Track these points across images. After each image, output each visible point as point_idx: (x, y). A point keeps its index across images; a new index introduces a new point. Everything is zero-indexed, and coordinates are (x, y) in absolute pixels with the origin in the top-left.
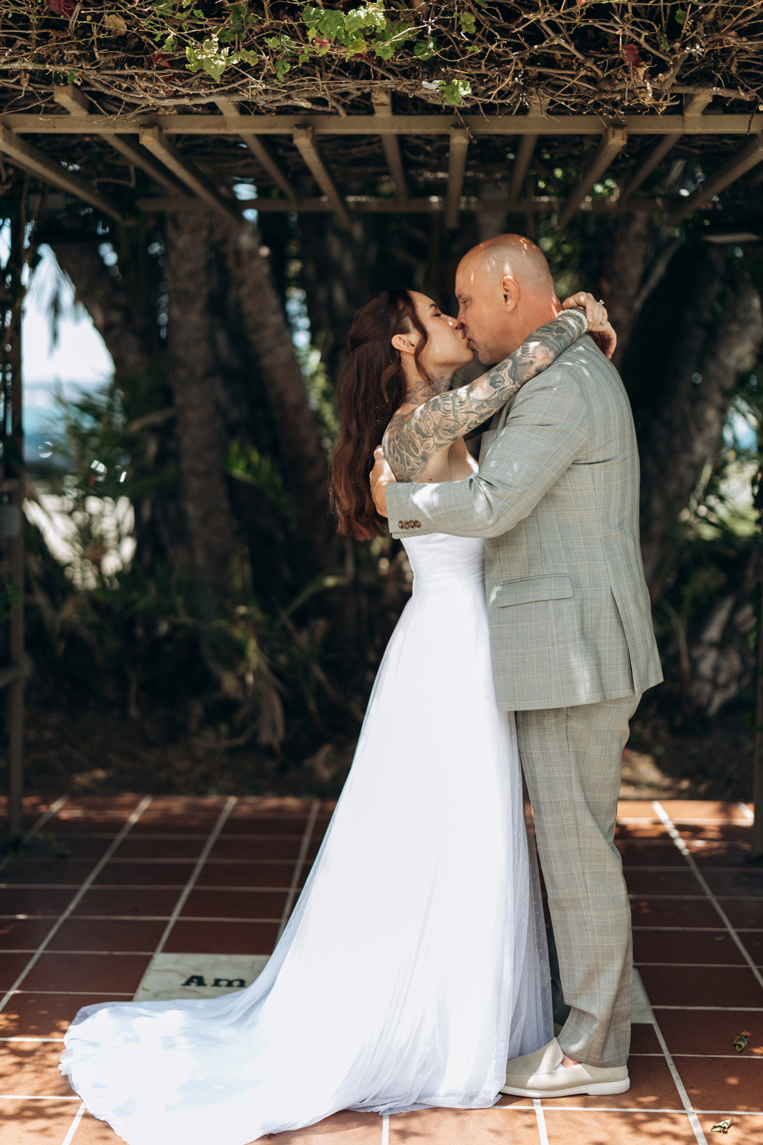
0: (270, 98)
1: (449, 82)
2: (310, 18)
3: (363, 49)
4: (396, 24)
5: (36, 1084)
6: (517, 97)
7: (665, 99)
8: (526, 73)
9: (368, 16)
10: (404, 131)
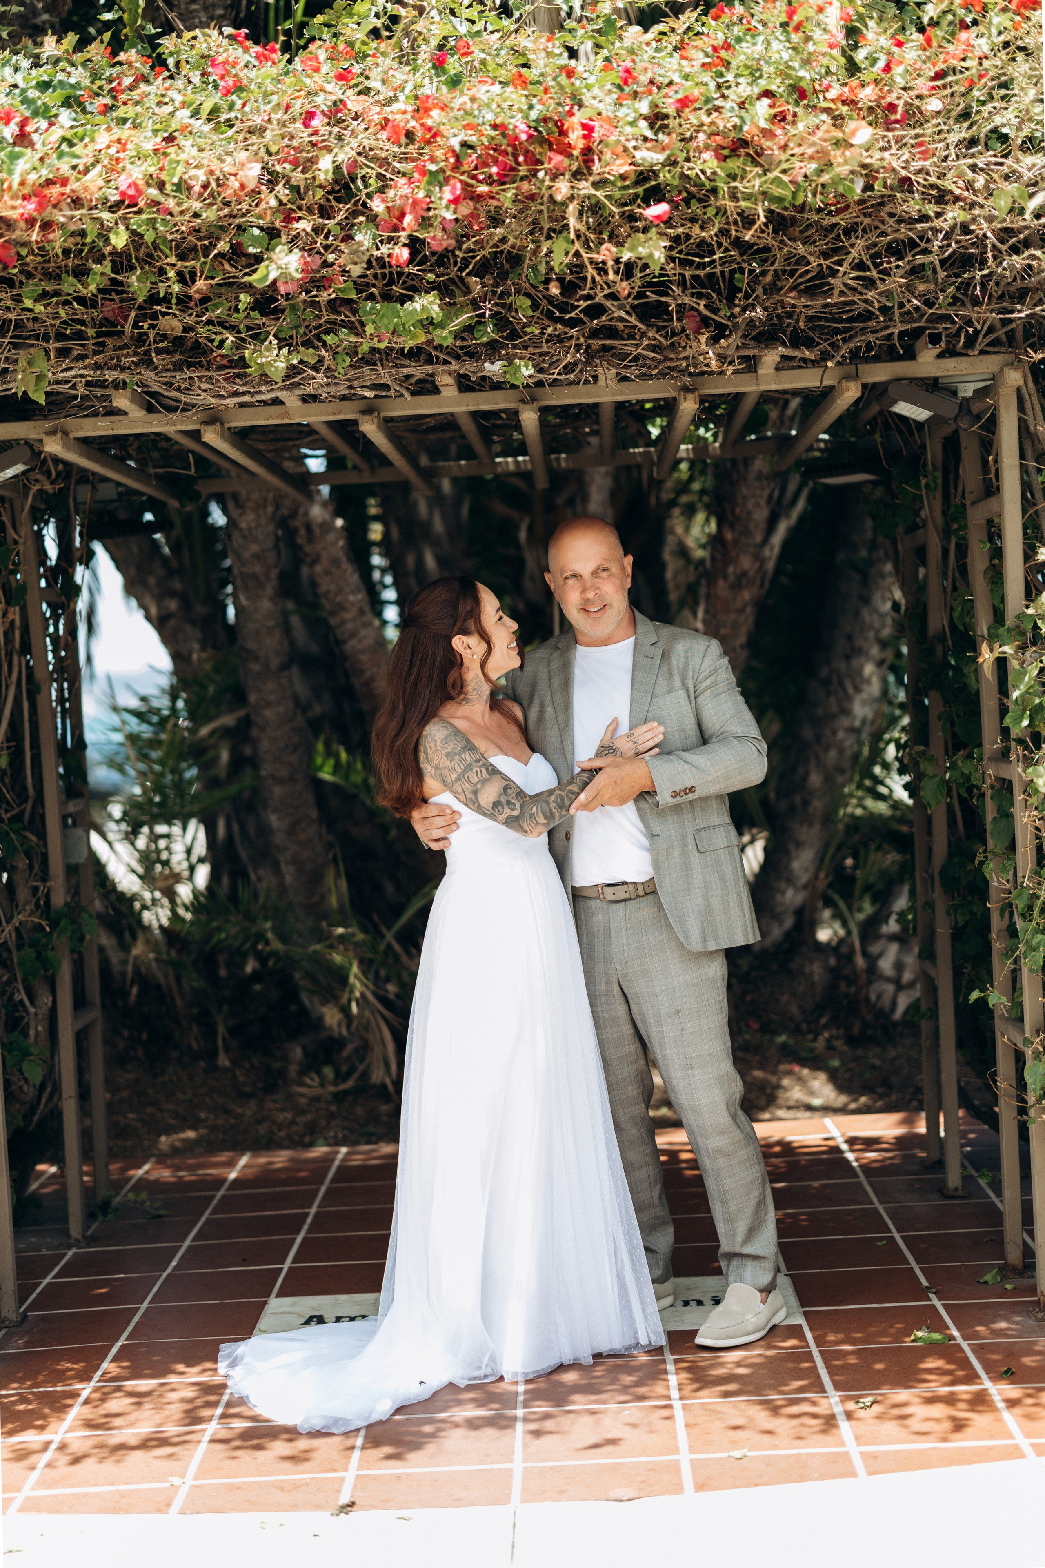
0: (332, 389)
1: (511, 363)
2: (367, 313)
3: (422, 338)
4: (453, 310)
5: (158, 1419)
6: (581, 371)
7: (731, 363)
8: (589, 346)
9: (424, 308)
10: (473, 408)
